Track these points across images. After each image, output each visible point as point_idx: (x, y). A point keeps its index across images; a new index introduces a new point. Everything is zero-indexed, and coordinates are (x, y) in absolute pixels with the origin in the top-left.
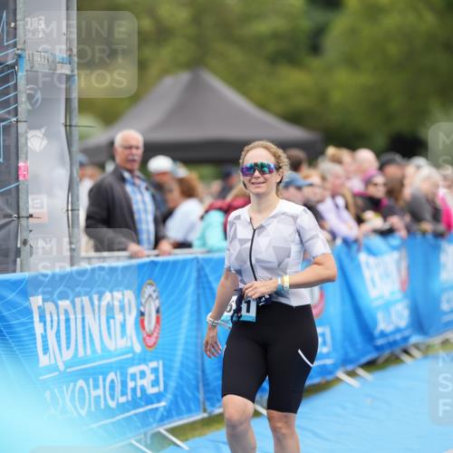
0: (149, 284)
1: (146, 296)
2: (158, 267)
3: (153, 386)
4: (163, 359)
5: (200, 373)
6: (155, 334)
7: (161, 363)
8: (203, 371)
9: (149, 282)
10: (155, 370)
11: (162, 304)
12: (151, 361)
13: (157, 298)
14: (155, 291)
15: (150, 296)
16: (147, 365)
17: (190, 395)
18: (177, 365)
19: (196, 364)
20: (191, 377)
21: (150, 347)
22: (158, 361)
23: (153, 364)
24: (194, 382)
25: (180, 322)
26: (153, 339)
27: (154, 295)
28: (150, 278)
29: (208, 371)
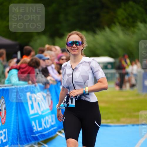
0: (2, 98)
1: (1, 103)
2: (5, 91)
3: (4, 139)
4: (7, 128)
5: (18, 133)
6: (4, 118)
7: (6, 130)
8: (19, 133)
9: (2, 97)
10: (5, 133)
11: (6, 106)
12: (4, 129)
13: (5, 104)
14: (4, 101)
15: (3, 103)
16: (3, 131)
17: (15, 142)
18: (12, 130)
19: (17, 130)
20: (16, 135)
21: (3, 123)
22: (6, 129)
23: (4, 130)
24: (16, 137)
25: (12, 113)
26: (4, 120)
27: (4, 102)
28: (2, 96)
29: (20, 132)
